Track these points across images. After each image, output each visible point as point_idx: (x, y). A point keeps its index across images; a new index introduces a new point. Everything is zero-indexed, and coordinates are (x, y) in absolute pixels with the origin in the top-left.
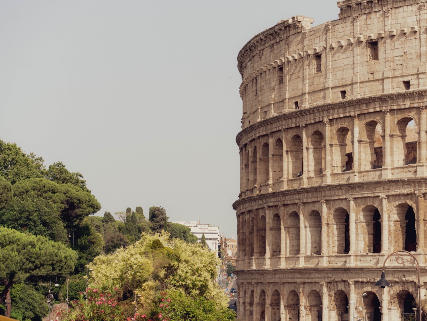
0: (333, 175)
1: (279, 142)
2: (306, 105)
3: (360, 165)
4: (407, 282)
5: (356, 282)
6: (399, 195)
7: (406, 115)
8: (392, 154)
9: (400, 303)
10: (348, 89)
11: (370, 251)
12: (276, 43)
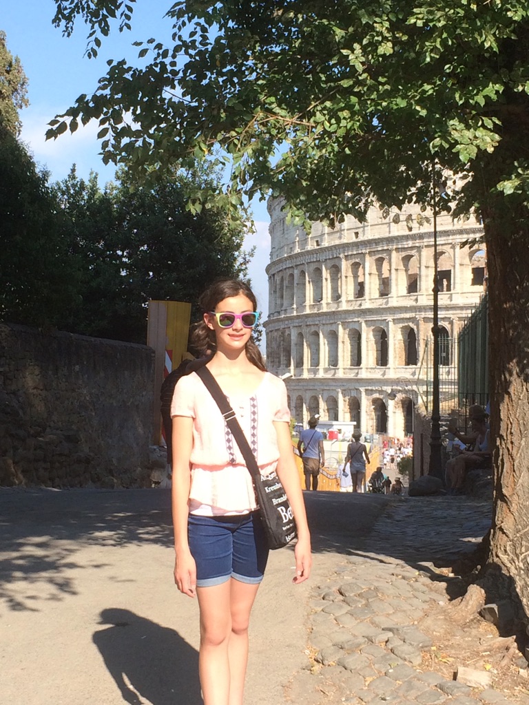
0: (348, 301)
1: (303, 273)
2: (325, 244)
3: (370, 293)
4: (409, 391)
5: (366, 390)
6: (403, 319)
7: (409, 253)
8: (397, 285)
9: (403, 407)
10: (360, 231)
11: (378, 364)
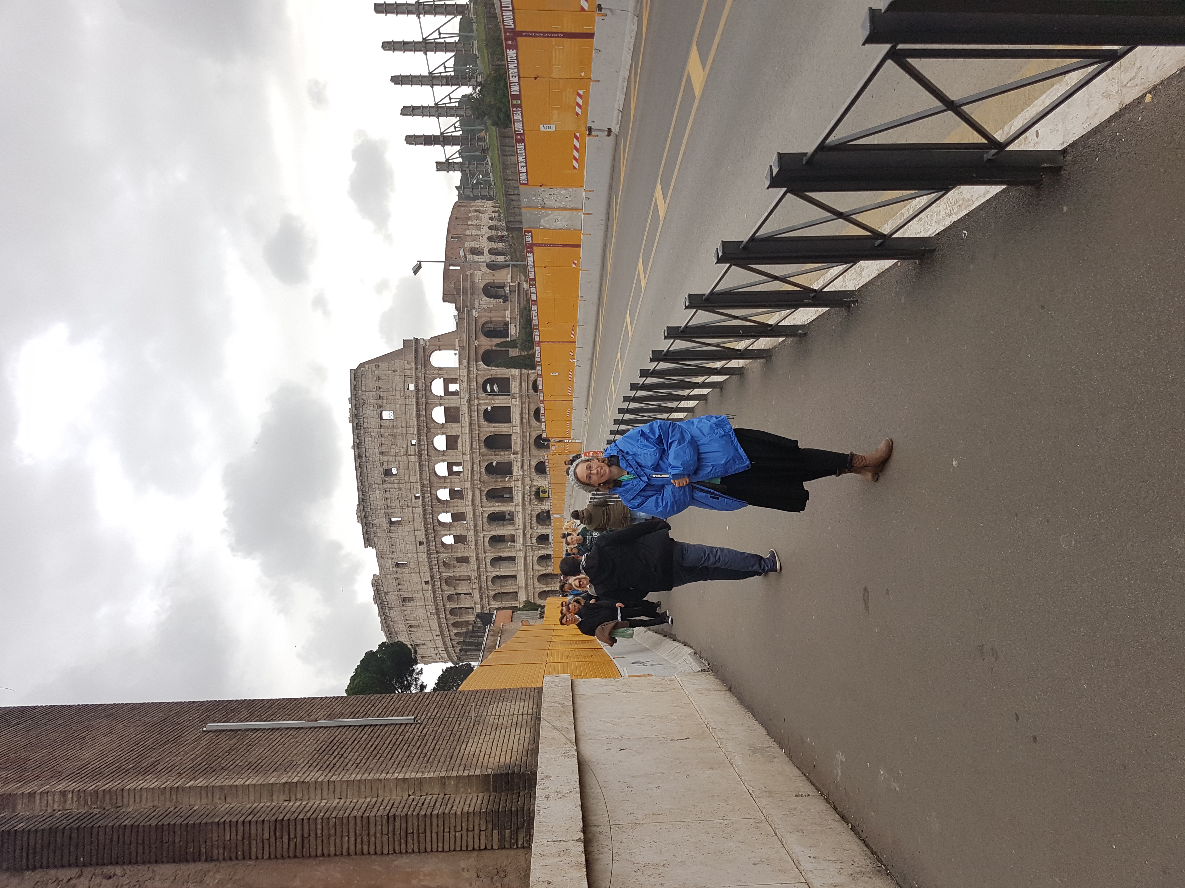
2: (427, 574)
4: (530, 492)
6: (481, 500)
10: (418, 540)
12: (387, 604)
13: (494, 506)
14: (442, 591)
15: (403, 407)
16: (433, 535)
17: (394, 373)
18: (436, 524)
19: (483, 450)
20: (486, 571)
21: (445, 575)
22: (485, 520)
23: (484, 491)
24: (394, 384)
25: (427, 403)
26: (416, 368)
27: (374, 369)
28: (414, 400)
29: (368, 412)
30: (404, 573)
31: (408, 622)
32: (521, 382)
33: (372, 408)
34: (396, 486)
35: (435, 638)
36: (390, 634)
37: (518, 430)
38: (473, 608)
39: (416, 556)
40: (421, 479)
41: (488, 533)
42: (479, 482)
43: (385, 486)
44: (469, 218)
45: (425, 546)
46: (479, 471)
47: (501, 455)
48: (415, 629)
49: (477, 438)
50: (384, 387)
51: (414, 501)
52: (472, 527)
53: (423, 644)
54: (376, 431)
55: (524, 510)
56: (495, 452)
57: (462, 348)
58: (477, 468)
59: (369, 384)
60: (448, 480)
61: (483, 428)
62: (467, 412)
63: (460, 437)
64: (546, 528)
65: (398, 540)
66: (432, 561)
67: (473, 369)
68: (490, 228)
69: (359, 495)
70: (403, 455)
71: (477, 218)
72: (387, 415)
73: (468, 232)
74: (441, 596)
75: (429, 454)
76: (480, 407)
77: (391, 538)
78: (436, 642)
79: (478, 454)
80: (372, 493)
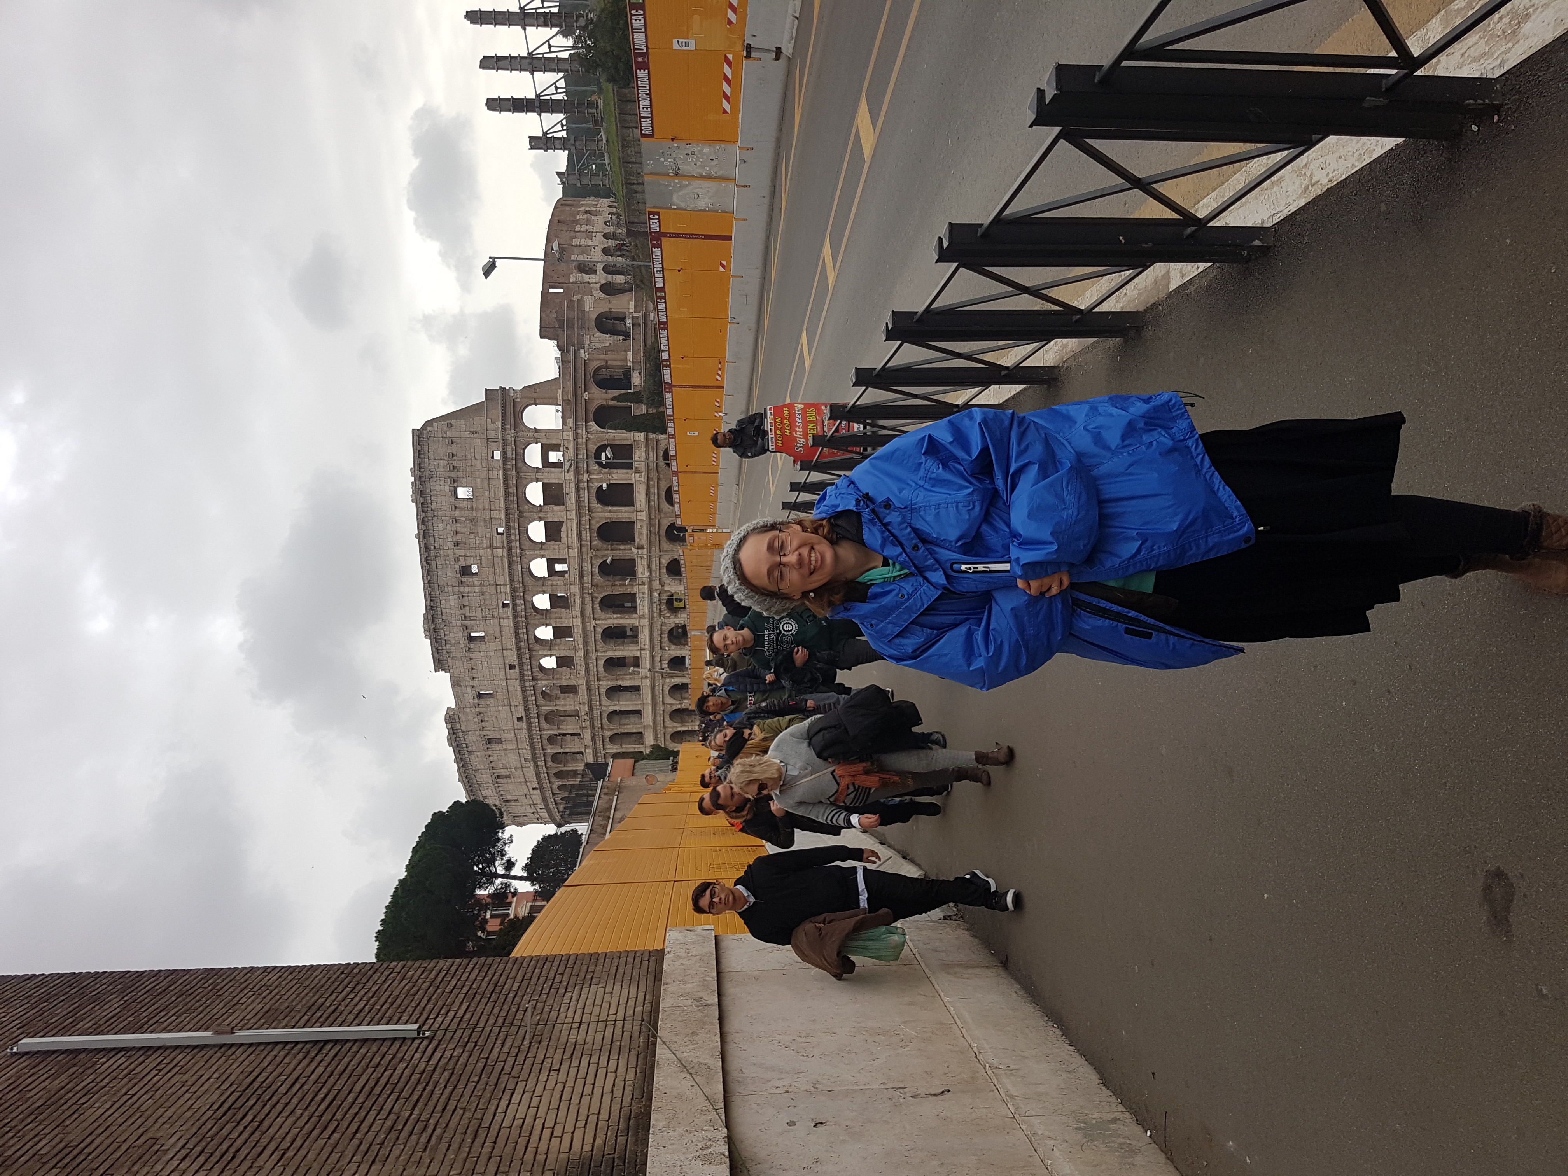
2: (521, 709)
6: (593, 609)
10: (507, 662)
12: (467, 747)
13: (611, 618)
14: (540, 731)
15: (486, 482)
16: (528, 656)
17: (472, 436)
18: (532, 641)
19: (595, 543)
20: (600, 705)
21: (545, 709)
22: (599, 636)
23: (597, 598)
24: (472, 451)
25: (518, 477)
26: (504, 429)
27: (445, 429)
28: (501, 472)
29: (438, 488)
30: (488, 706)
31: (495, 771)
32: (648, 450)
33: (442, 483)
34: (477, 589)
35: (532, 792)
36: (470, 786)
37: (643, 516)
38: (582, 753)
39: (505, 684)
40: (512, 581)
41: (603, 654)
42: (590, 586)
43: (462, 589)
44: (577, 222)
45: (517, 670)
46: (590, 570)
47: (620, 550)
48: (505, 780)
49: (588, 527)
50: (459, 455)
51: (501, 610)
52: (581, 646)
53: (516, 800)
54: (448, 514)
55: (651, 624)
56: (612, 545)
57: (566, 402)
58: (587, 567)
59: (438, 449)
60: (549, 583)
61: (595, 512)
62: (573, 490)
63: (565, 525)
64: (681, 649)
65: (480, 662)
66: (526, 691)
67: (582, 431)
68: (606, 236)
69: (426, 601)
70: (487, 548)
71: (588, 222)
72: (463, 493)
73: (575, 242)
74: (539, 737)
75: (522, 546)
76: (591, 484)
77: (471, 659)
78: (533, 797)
79: (589, 547)
80: (444, 598)
